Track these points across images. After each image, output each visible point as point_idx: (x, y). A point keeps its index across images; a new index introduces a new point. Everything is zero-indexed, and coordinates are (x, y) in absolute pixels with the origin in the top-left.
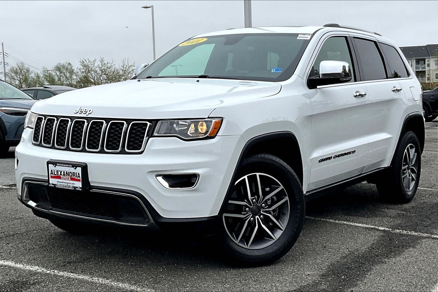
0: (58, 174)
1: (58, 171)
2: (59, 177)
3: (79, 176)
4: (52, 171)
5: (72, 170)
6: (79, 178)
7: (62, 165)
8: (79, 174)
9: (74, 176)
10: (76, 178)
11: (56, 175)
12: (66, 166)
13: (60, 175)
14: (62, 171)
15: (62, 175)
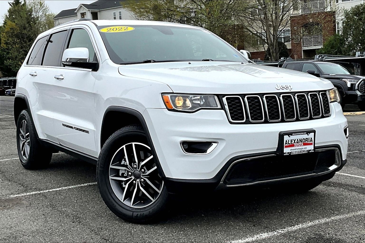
0: (292, 143)
1: (292, 140)
2: (293, 146)
3: (311, 140)
4: (286, 141)
5: (305, 136)
6: (311, 142)
7: (297, 134)
8: (311, 138)
9: (307, 141)
10: (308, 143)
11: (290, 144)
12: (301, 134)
13: (294, 143)
14: (295, 140)
15: (295, 143)
